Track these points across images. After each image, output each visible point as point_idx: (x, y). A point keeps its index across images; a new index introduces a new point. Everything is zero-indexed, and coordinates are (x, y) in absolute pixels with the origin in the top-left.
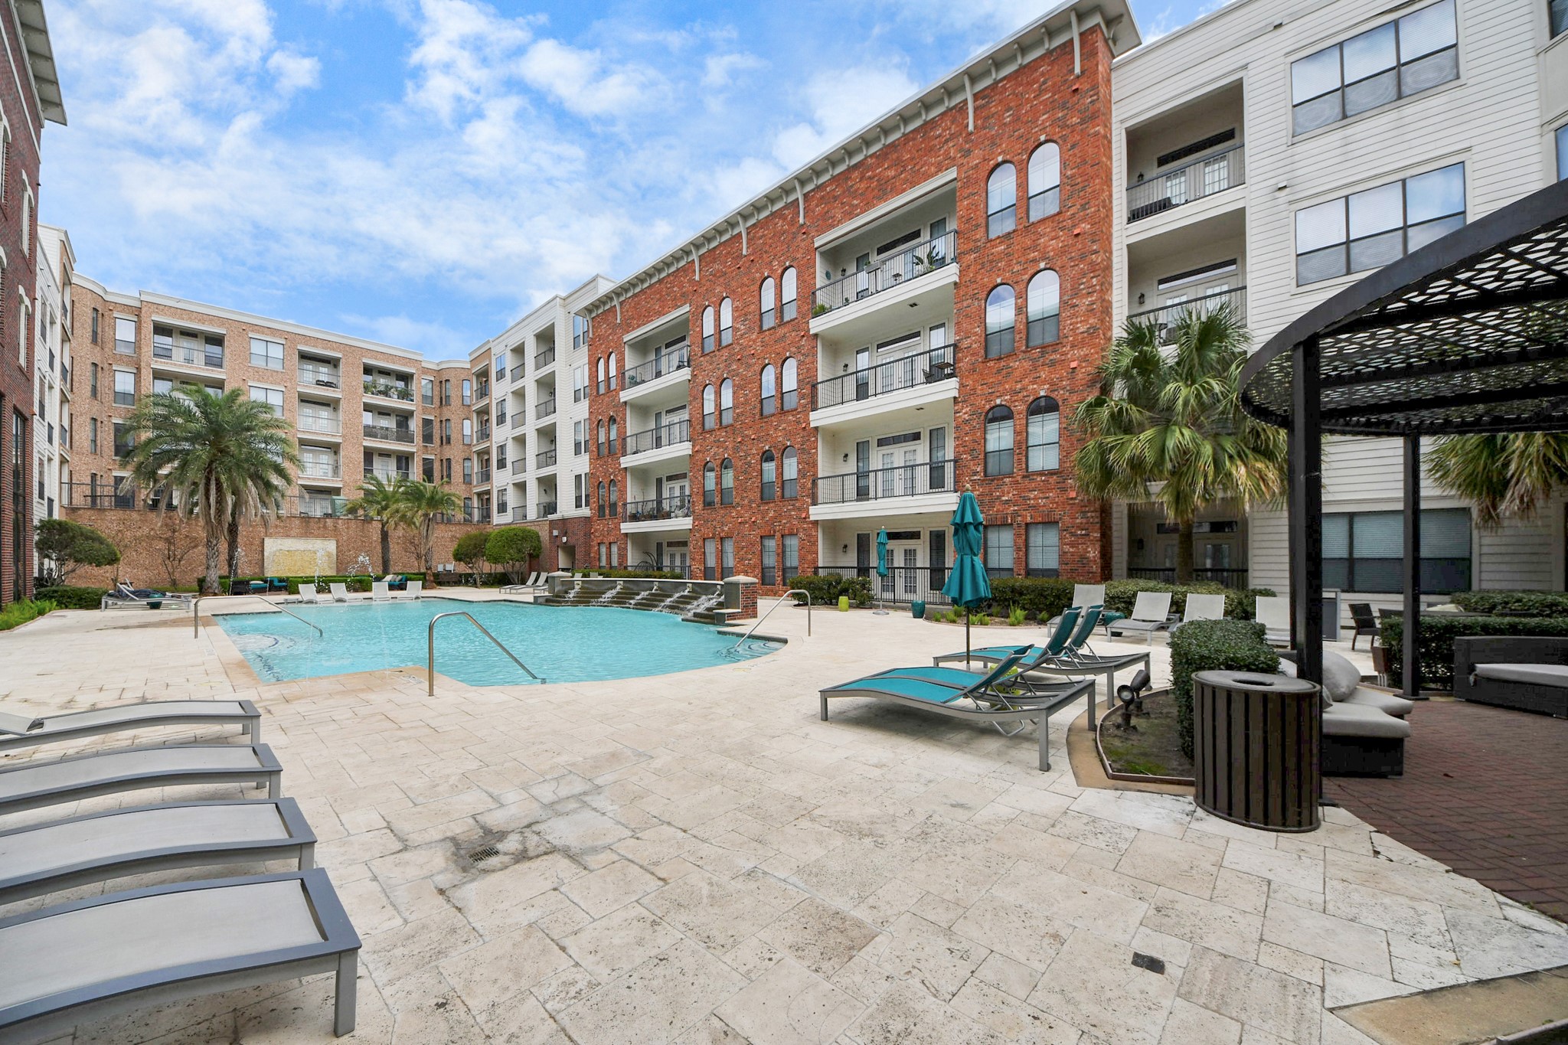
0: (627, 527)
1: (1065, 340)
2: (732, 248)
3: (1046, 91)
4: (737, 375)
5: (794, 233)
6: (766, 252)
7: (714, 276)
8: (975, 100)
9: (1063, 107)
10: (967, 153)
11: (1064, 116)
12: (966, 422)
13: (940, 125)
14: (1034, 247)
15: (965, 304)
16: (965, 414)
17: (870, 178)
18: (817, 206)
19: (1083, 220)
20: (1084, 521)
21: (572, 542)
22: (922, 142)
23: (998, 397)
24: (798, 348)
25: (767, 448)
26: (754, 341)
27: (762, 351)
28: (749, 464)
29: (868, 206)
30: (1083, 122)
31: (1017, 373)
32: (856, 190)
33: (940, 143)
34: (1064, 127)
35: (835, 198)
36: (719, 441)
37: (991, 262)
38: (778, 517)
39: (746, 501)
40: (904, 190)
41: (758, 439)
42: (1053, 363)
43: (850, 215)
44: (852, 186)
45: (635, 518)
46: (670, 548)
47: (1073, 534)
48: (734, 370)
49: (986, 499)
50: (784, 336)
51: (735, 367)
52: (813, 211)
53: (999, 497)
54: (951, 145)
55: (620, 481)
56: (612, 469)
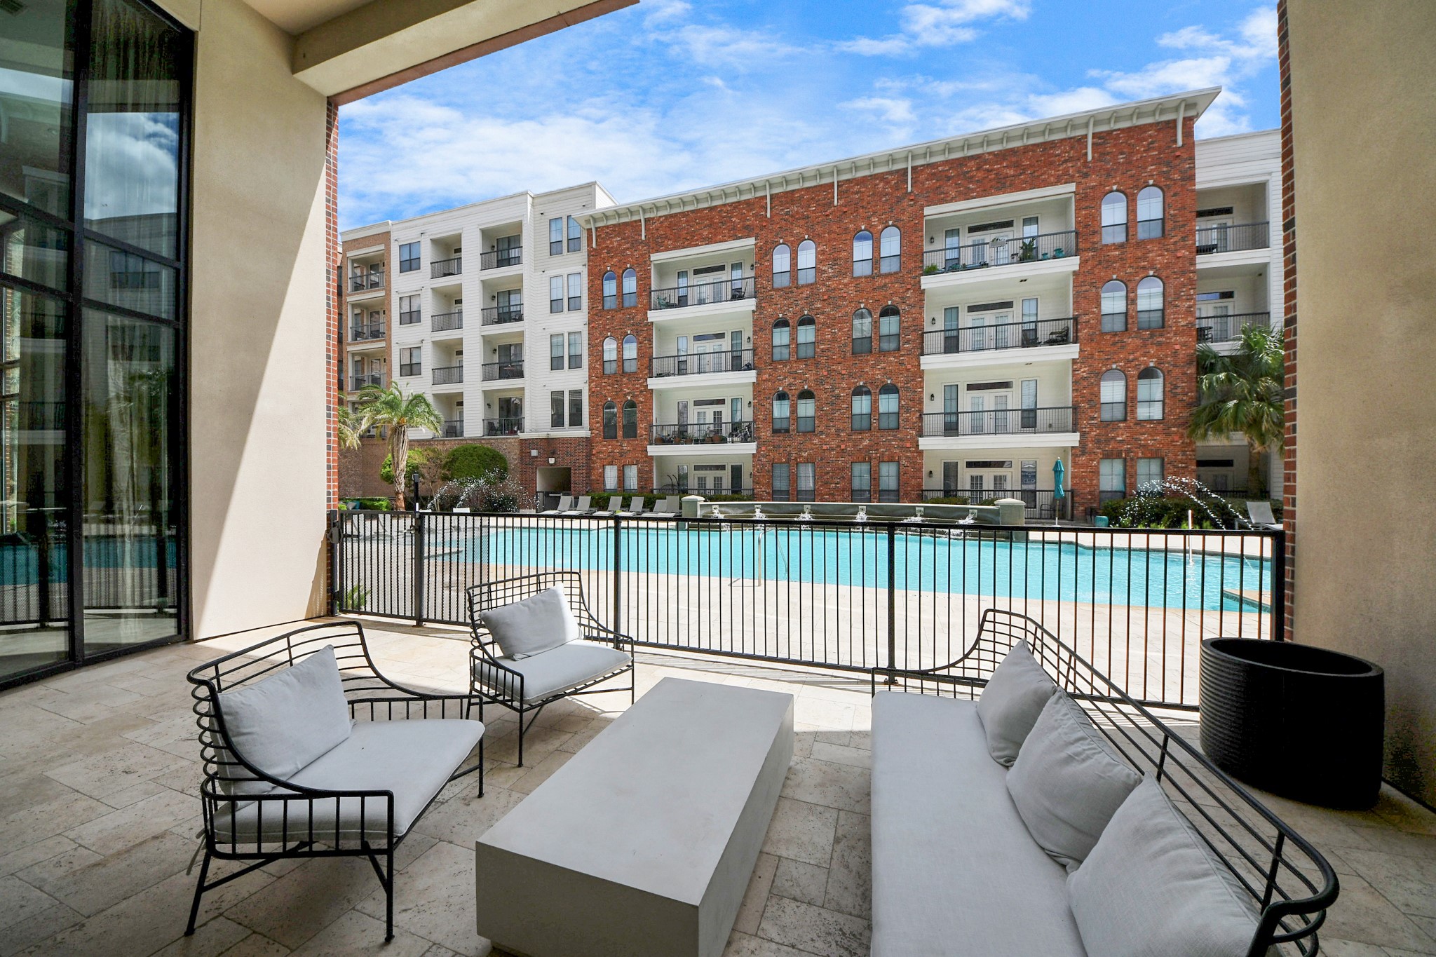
0: (653, 450)
1: (1169, 329)
2: (819, 196)
3: (1154, 149)
4: (823, 314)
5: (898, 197)
6: (863, 207)
7: (792, 216)
8: (1093, 138)
9: (1168, 165)
10: (1086, 175)
11: (1168, 172)
12: (1083, 378)
13: (1060, 147)
14: (1145, 258)
15: (1084, 288)
16: (1083, 372)
17: (987, 170)
18: (927, 180)
19: (1183, 248)
20: (1184, 457)
21: (563, 463)
22: (1041, 156)
23: (1115, 363)
24: (903, 298)
25: (861, 383)
26: (846, 285)
27: (856, 296)
28: (838, 397)
29: (985, 193)
30: (1182, 179)
31: (1130, 347)
32: (972, 177)
33: (1059, 161)
34: (1168, 179)
35: (949, 178)
36: (796, 372)
37: (1108, 261)
38: (875, 445)
39: (833, 430)
40: (1024, 189)
41: (850, 375)
42: (1159, 344)
43: (966, 196)
44: (968, 172)
45: (663, 441)
46: (697, 472)
47: (1175, 467)
48: (819, 309)
49: (1103, 439)
50: (885, 286)
51: (819, 306)
52: (923, 183)
53: (1114, 438)
54: (1070, 165)
55: (642, 402)
56: (628, 388)
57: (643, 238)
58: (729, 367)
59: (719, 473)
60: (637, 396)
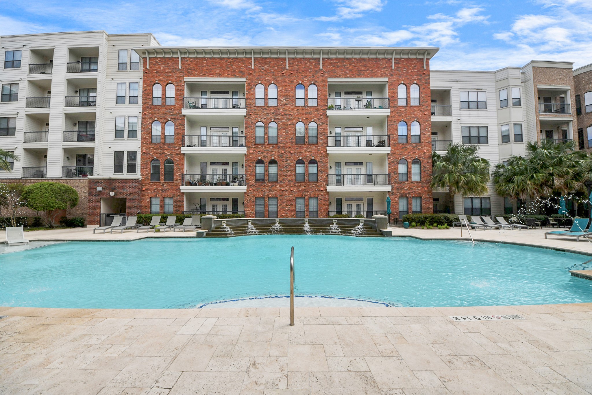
0: (184, 189)
1: (422, 143)
2: (279, 63)
3: (416, 69)
4: (281, 122)
5: (316, 71)
6: (300, 73)
7: (265, 71)
8: (394, 60)
9: (421, 76)
10: (392, 75)
11: (421, 79)
12: (392, 162)
13: (382, 61)
14: (413, 114)
15: (392, 123)
16: (392, 159)
17: (353, 66)
18: (329, 65)
19: (426, 111)
20: (429, 197)
21: (121, 195)
22: (375, 64)
23: (404, 156)
24: (319, 119)
25: (300, 158)
26: (292, 109)
27: (297, 115)
28: (289, 164)
29: (353, 76)
30: (426, 83)
31: (409, 150)
32: (348, 68)
33: (382, 67)
34: (421, 82)
35: (338, 66)
36: (268, 150)
37: (400, 113)
38: (307, 189)
39: (287, 181)
40: (368, 77)
41: (295, 153)
42: (419, 149)
43: (345, 76)
44: (346, 65)
45: (190, 183)
46: (212, 202)
47: (426, 201)
48: (279, 119)
49: (400, 188)
50: (311, 112)
51: (279, 118)
52: (327, 66)
53: (404, 188)
54: (386, 70)
55: (177, 161)
56: (168, 152)
57: (180, 67)
58: (231, 145)
59: (225, 202)
60: (174, 157)
